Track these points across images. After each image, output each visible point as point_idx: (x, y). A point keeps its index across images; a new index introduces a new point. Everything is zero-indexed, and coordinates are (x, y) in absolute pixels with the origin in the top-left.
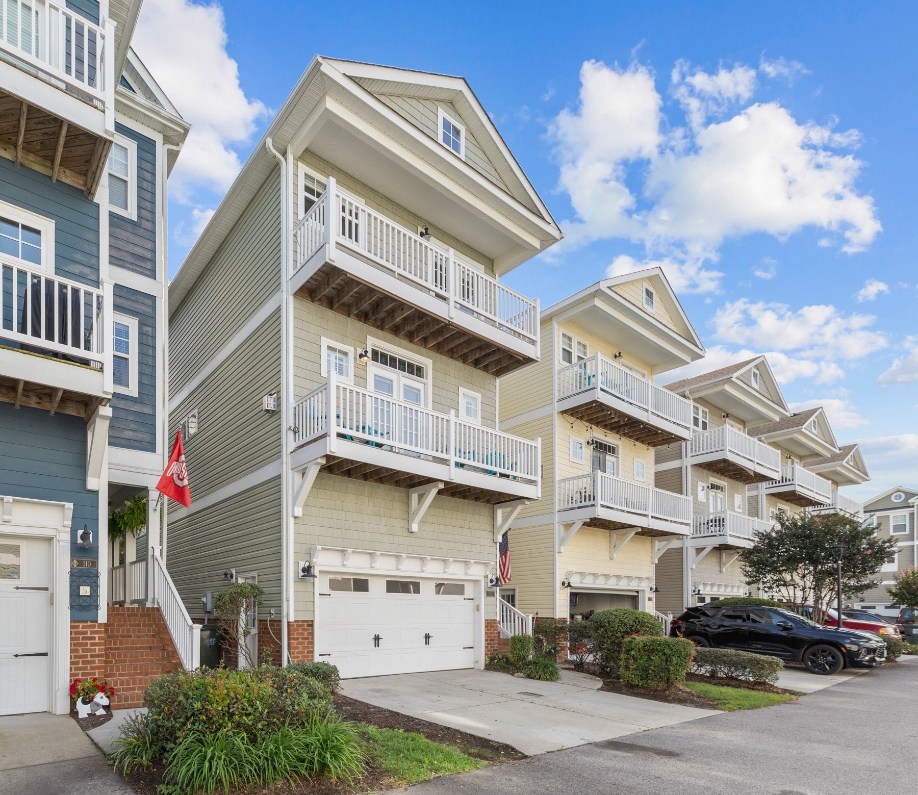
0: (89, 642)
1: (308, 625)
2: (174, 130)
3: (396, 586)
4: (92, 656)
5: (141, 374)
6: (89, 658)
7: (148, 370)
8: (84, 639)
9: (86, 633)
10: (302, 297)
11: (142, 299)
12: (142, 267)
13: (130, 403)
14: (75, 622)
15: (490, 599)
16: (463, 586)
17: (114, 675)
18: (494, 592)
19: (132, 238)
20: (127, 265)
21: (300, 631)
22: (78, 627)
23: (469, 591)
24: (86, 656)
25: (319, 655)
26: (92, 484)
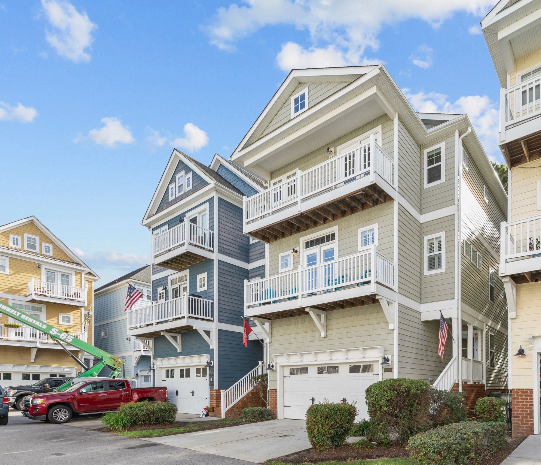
1: (275, 392)
4: (214, 400)
8: (212, 394)
9: (213, 392)
11: (261, 269)
12: (261, 257)
14: (211, 389)
15: (387, 374)
16: (373, 366)
18: (392, 369)
21: (273, 394)
22: (211, 391)
23: (376, 369)
25: (285, 406)
26: (211, 348)
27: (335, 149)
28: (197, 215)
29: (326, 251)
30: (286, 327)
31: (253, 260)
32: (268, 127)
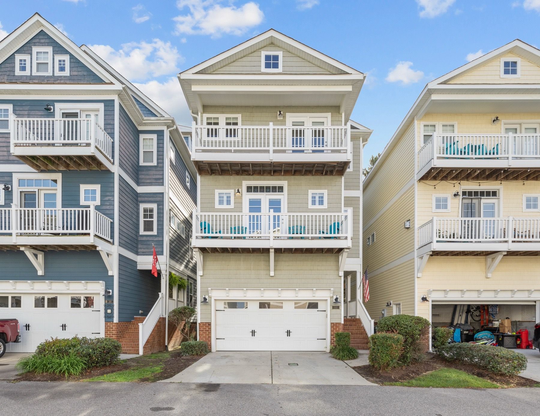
0: (111, 329)
1: (208, 325)
2: (169, 123)
3: (263, 305)
4: (112, 334)
5: (158, 225)
6: (111, 335)
7: (161, 223)
8: (110, 328)
9: (110, 326)
10: (206, 175)
11: (158, 195)
12: (158, 183)
13: (154, 238)
14: (107, 322)
15: (335, 311)
16: (317, 303)
17: (123, 342)
18: (339, 306)
19: (154, 172)
20: (153, 184)
21: (204, 327)
22: (108, 324)
23: (321, 306)
24: (110, 334)
25: (217, 339)
26: (110, 273)
27: (285, 113)
28: (78, 111)
29: (271, 200)
30: (224, 262)
31: (145, 184)
32: (229, 65)
